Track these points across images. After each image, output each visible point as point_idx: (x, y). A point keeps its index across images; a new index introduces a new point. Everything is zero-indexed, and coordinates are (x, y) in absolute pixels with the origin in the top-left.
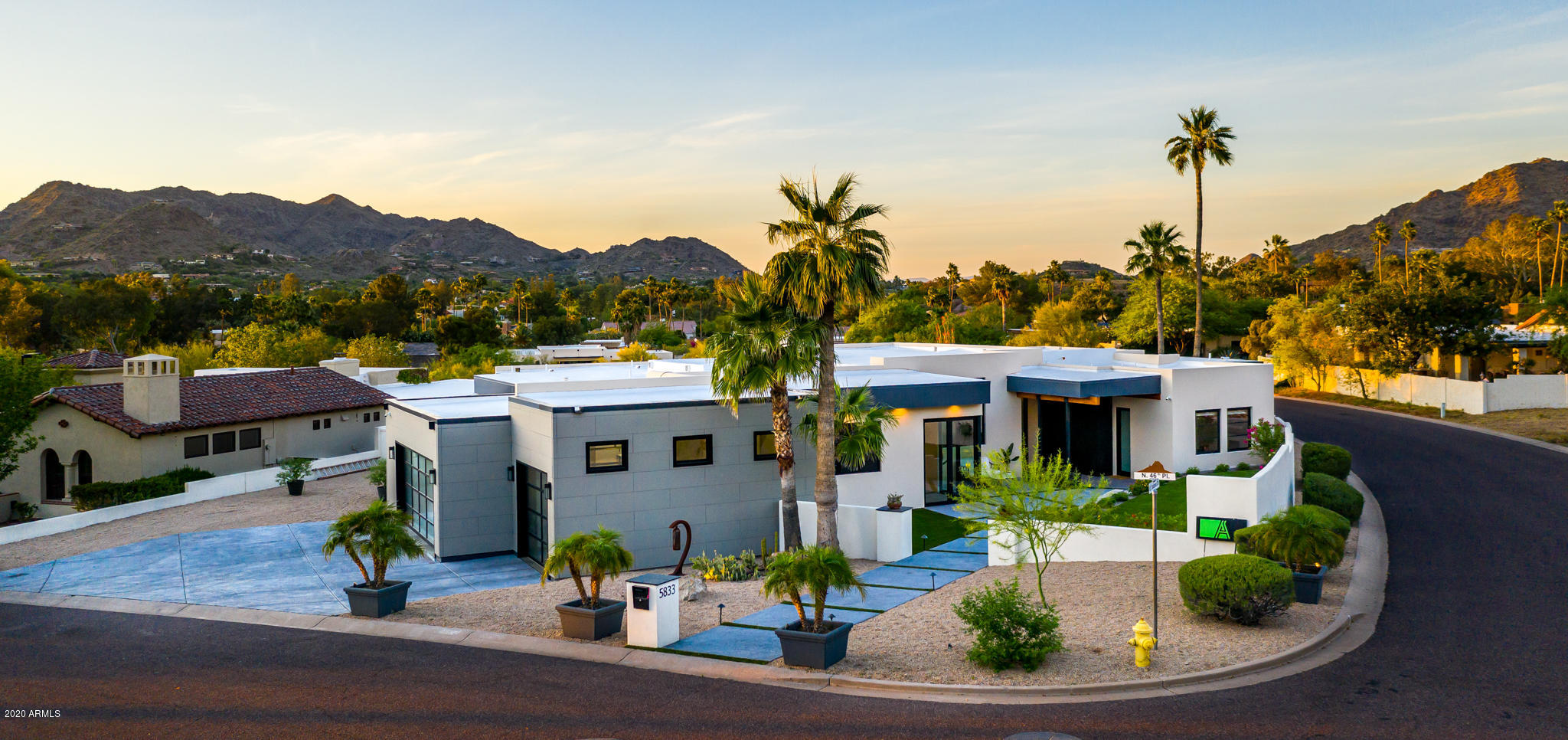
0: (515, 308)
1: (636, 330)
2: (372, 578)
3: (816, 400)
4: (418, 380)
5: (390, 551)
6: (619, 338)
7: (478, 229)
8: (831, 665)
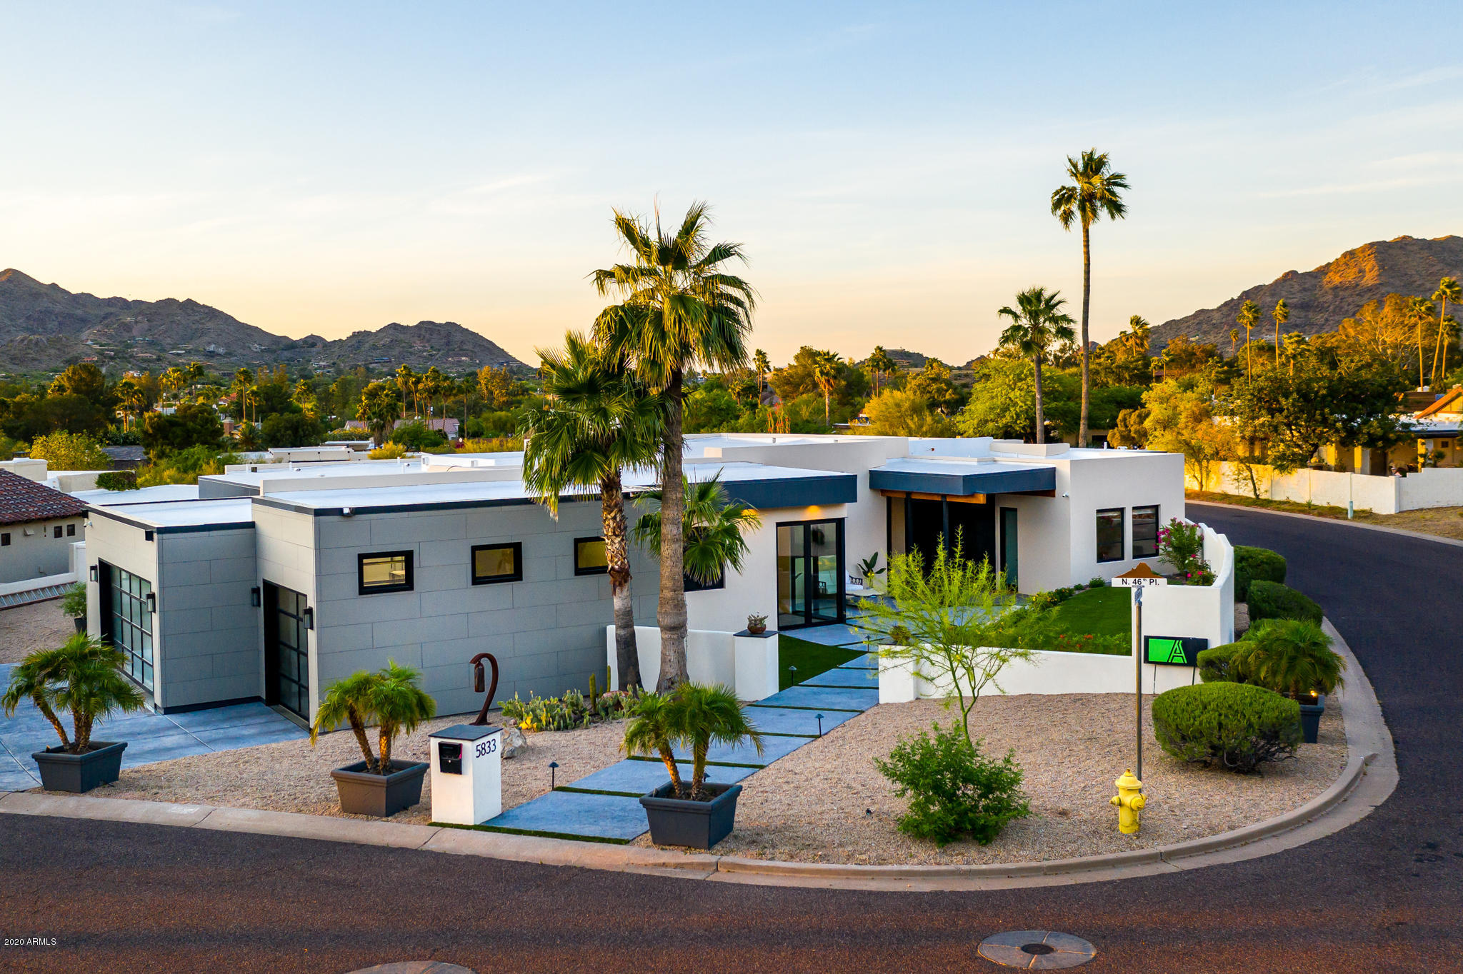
0: (239, 405)
1: (388, 428)
2: (71, 737)
3: (657, 496)
4: (123, 486)
5: (97, 703)
6: (367, 439)
7: (190, 312)
8: (716, 843)
